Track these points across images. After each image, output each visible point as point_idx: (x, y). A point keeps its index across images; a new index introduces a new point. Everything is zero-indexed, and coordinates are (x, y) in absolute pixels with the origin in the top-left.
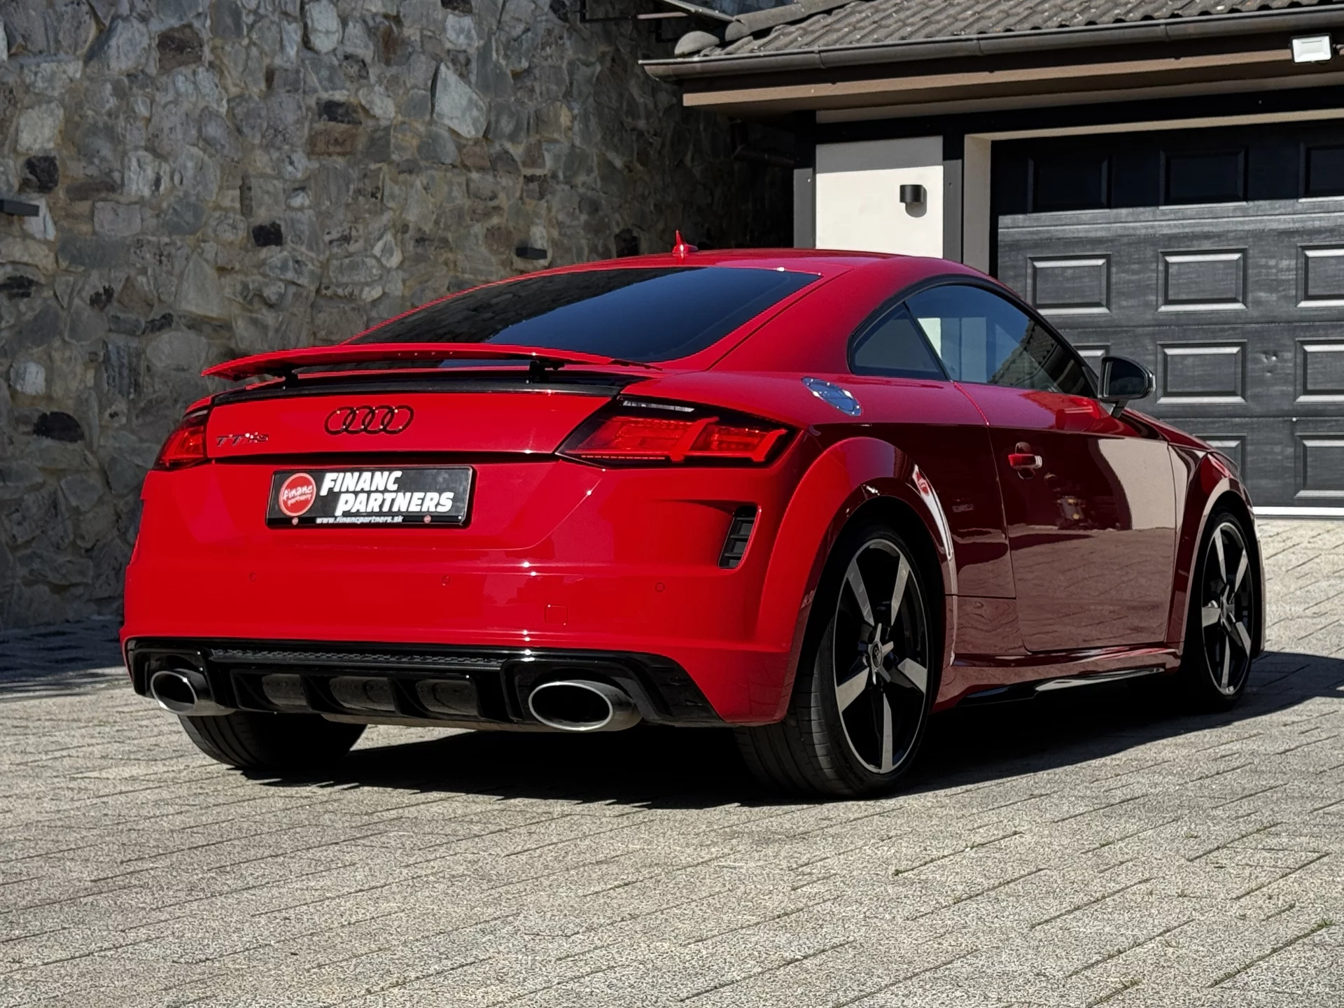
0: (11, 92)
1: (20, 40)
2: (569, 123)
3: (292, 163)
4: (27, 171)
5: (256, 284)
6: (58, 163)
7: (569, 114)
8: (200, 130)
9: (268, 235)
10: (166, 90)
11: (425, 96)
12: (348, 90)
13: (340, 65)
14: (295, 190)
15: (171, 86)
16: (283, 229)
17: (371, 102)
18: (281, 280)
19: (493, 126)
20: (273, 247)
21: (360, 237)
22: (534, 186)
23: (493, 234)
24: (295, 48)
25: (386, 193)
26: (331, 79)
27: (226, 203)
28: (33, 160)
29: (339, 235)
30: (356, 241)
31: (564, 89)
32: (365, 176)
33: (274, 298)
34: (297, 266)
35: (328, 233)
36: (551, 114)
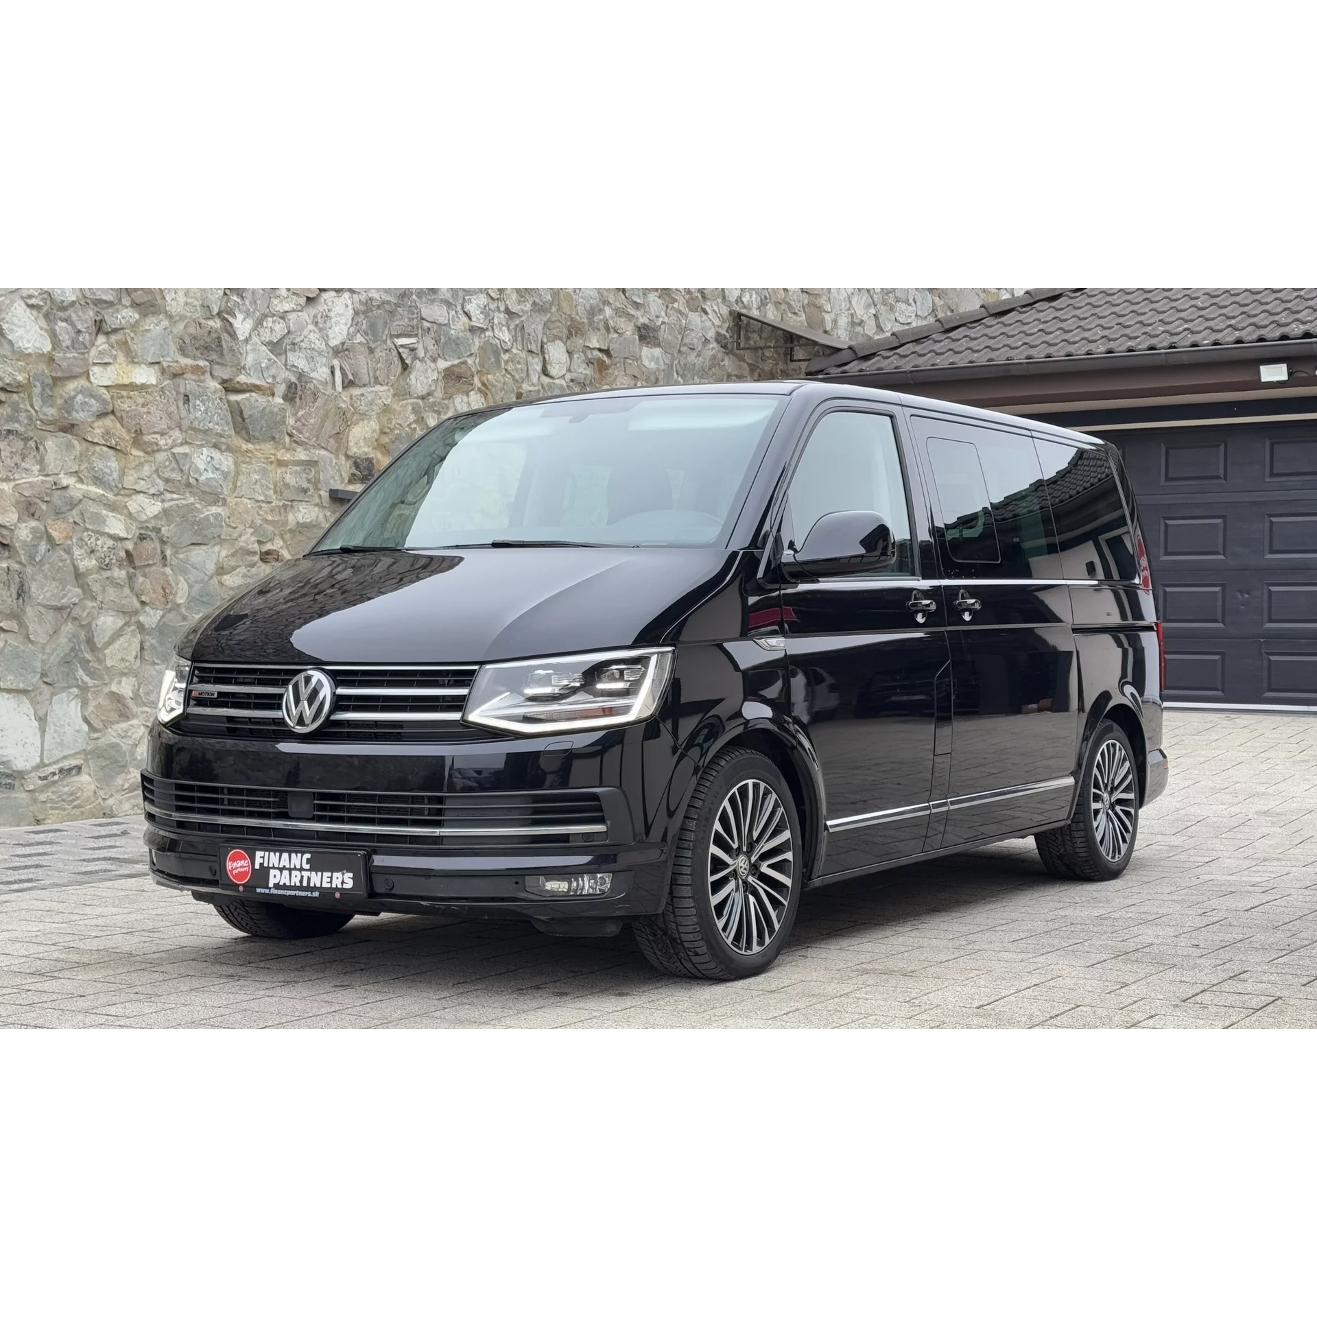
0: (344, 414)
1: (351, 377)
4: (354, 469)
6: (374, 461)
10: (448, 408)
13: (568, 387)
15: (451, 405)
24: (537, 376)
28: (358, 461)
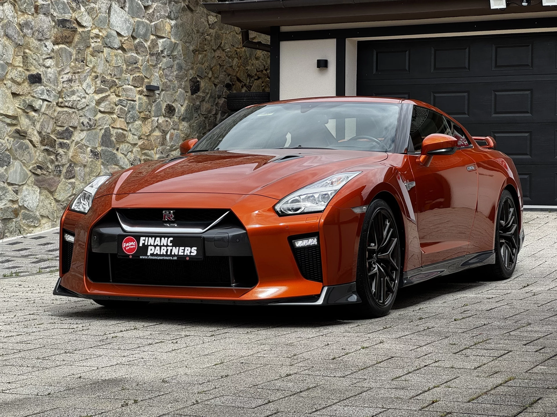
2: (169, 30)
3: (46, 46)
5: (30, 101)
7: (169, 26)
8: (5, 32)
9: (35, 79)
11: (106, 17)
12: (71, 14)
13: (68, 3)
14: (48, 58)
16: (42, 76)
17: (81, 19)
18: (41, 99)
19: (136, 30)
20: (38, 84)
21: (76, 80)
22: (154, 58)
23: (136, 79)
25: (88, 60)
26: (63, 9)
27: (17, 64)
29: (67, 79)
30: (75, 82)
31: (167, 15)
32: (79, 52)
33: (37, 107)
34: (48, 93)
35: (62, 78)
36: (162, 25)
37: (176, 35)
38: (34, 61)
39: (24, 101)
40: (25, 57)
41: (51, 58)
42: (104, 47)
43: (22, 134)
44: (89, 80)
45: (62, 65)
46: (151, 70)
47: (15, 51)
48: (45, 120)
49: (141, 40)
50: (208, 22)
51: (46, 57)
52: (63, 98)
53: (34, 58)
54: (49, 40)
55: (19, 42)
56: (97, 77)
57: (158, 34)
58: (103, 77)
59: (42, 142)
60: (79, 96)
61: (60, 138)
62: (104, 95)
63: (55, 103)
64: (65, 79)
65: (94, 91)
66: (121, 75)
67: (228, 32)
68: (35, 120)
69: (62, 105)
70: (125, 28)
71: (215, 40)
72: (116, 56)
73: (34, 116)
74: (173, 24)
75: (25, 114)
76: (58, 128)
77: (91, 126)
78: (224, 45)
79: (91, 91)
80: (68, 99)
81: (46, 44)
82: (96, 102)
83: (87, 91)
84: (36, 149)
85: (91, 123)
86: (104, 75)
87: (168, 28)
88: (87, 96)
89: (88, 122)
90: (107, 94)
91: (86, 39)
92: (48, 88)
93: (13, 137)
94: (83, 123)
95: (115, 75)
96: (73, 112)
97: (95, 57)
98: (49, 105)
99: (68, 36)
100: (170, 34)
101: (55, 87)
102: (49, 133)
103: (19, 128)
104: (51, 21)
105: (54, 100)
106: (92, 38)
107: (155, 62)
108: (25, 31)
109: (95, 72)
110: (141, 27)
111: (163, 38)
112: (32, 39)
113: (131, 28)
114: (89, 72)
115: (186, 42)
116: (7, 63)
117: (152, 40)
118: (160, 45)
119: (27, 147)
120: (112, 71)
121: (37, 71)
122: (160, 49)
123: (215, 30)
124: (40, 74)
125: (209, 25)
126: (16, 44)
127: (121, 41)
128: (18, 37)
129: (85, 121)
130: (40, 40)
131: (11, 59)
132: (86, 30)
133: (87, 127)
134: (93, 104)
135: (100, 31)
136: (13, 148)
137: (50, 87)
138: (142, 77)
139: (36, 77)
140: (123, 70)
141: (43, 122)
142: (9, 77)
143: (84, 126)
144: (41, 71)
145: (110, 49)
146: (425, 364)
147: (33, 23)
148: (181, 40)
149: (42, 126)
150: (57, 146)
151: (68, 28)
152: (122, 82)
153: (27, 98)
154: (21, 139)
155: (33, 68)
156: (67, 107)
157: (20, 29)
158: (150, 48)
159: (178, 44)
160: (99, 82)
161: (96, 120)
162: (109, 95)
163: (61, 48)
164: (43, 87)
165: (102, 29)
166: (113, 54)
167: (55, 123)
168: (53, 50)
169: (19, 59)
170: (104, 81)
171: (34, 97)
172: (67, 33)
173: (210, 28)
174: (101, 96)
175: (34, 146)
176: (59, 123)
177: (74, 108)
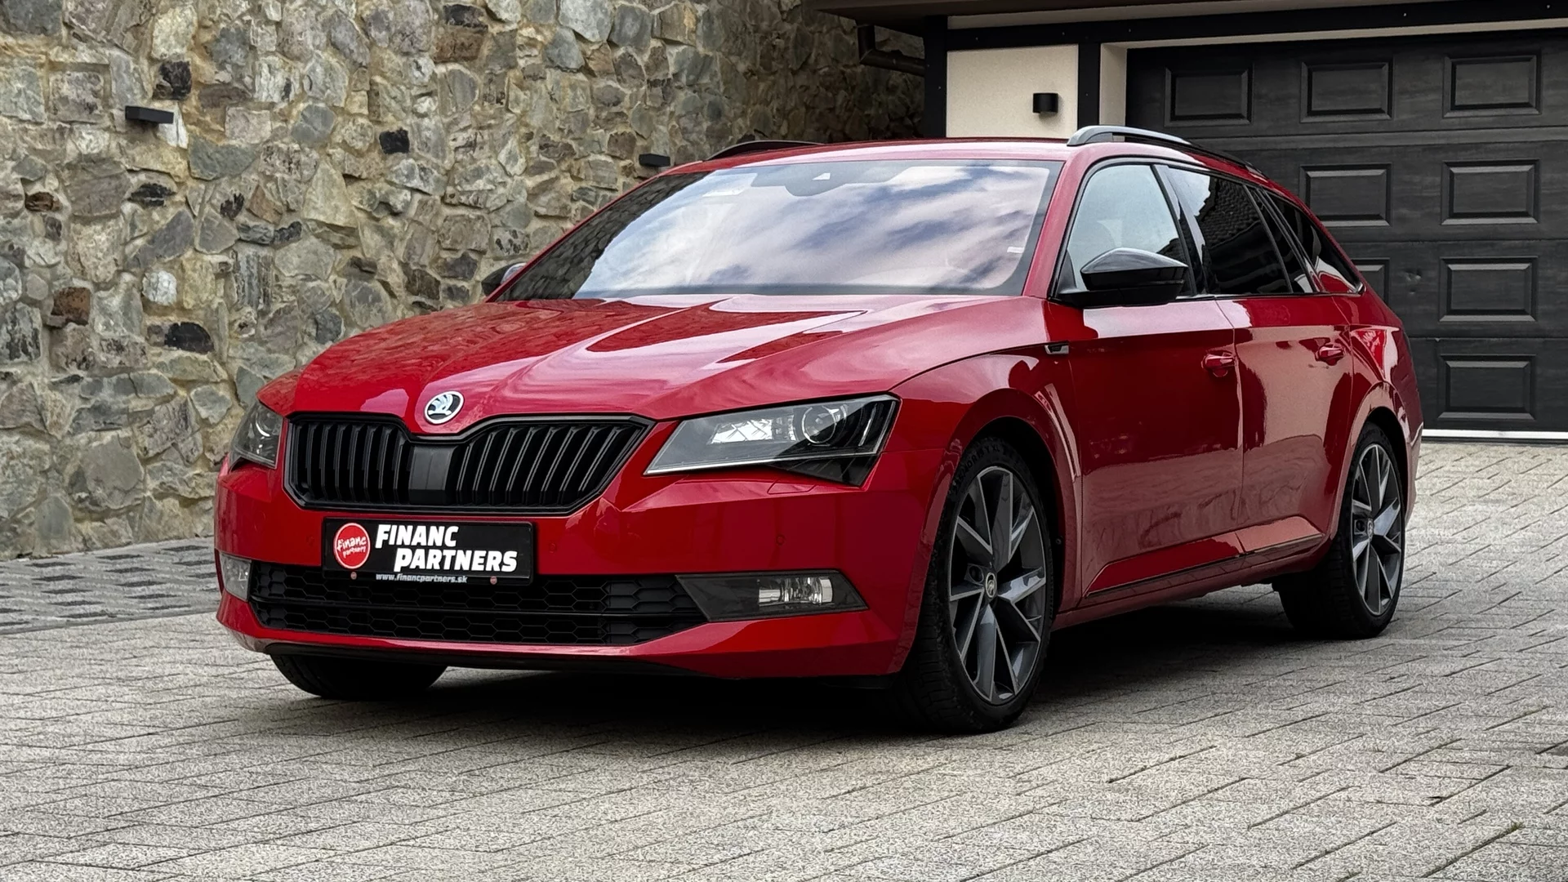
3: (419, 68)
4: (161, 77)
5: (383, 192)
6: (190, 68)
7: (692, 16)
8: (329, 36)
9: (395, 143)
14: (422, 95)
16: (410, 135)
18: (407, 188)
19: (618, 28)
20: (401, 154)
21: (484, 143)
22: (658, 91)
23: (617, 140)
25: (512, 98)
27: (355, 109)
28: (168, 66)
29: (465, 142)
30: (481, 148)
32: (491, 81)
33: (399, 207)
34: (422, 173)
35: (454, 140)
36: (676, 17)
37: (709, 37)
38: (393, 103)
39: (371, 193)
40: (373, 94)
41: (429, 94)
42: (547, 67)
43: (367, 268)
44: (512, 143)
45: (454, 109)
46: (651, 118)
47: (350, 80)
48: (416, 236)
49: (630, 50)
50: (780, 7)
51: (419, 93)
52: (455, 186)
53: (393, 94)
54: (427, 54)
55: (360, 60)
56: (529, 136)
57: (667, 36)
58: (544, 136)
59: (409, 287)
60: (490, 181)
61: (449, 277)
62: (545, 177)
63: (437, 198)
64: (460, 142)
65: (523, 168)
66: (584, 132)
67: (825, 30)
68: (395, 236)
69: (454, 201)
70: (594, 24)
71: (795, 47)
72: (573, 87)
73: (392, 227)
74: (700, 13)
75: (374, 222)
76: (445, 255)
77: (516, 248)
78: (816, 60)
79: (517, 168)
80: (468, 187)
81: (421, 62)
82: (529, 195)
83: (508, 169)
84: (395, 302)
85: (517, 242)
86: (546, 132)
87: (688, 21)
88: (509, 180)
89: (510, 241)
90: (553, 175)
91: (506, 50)
92: (422, 162)
93: (345, 276)
94: (499, 242)
95: (570, 131)
96: (479, 218)
97: (528, 92)
98: (426, 203)
99: (467, 44)
100: (693, 35)
101: (439, 162)
102: (424, 266)
103: (360, 255)
104: (431, 11)
105: (434, 190)
106: (521, 47)
107: (660, 101)
108: (373, 33)
109: (527, 125)
110: (629, 21)
111: (678, 43)
112: (389, 51)
113: (607, 22)
114: (512, 125)
115: (730, 53)
116: (334, 108)
117: (655, 51)
118: (671, 61)
119: (377, 299)
120: (564, 122)
121: (399, 125)
122: (672, 69)
123: (796, 25)
124: (406, 132)
125: (782, 12)
126: (355, 62)
127: (584, 53)
128: (358, 47)
129: (505, 236)
130: (407, 54)
131: (344, 98)
132: (508, 28)
133: (508, 251)
134: (522, 199)
135: (538, 31)
136: (347, 301)
137: (428, 161)
138: (630, 135)
139: (397, 139)
140: (587, 120)
141: (411, 239)
142: (338, 139)
143: (502, 248)
144: (407, 123)
145: (559, 71)
146: (1318, 795)
147: (391, 16)
148: (719, 50)
149: (410, 250)
150: (441, 295)
151: (469, 25)
152: (586, 149)
153: (377, 185)
154: (365, 280)
155: (390, 118)
156: (463, 204)
157: (362, 29)
158: (648, 68)
159: (712, 58)
160: (534, 148)
161: (528, 236)
162: (557, 178)
163: (452, 72)
164: (411, 161)
165: (541, 25)
166: (567, 83)
167: (439, 242)
168: (434, 76)
169: (361, 98)
170: (547, 146)
171: (391, 183)
172: (465, 35)
173: (784, 20)
174: (539, 179)
175: (392, 295)
176: (447, 243)
177: (479, 208)
